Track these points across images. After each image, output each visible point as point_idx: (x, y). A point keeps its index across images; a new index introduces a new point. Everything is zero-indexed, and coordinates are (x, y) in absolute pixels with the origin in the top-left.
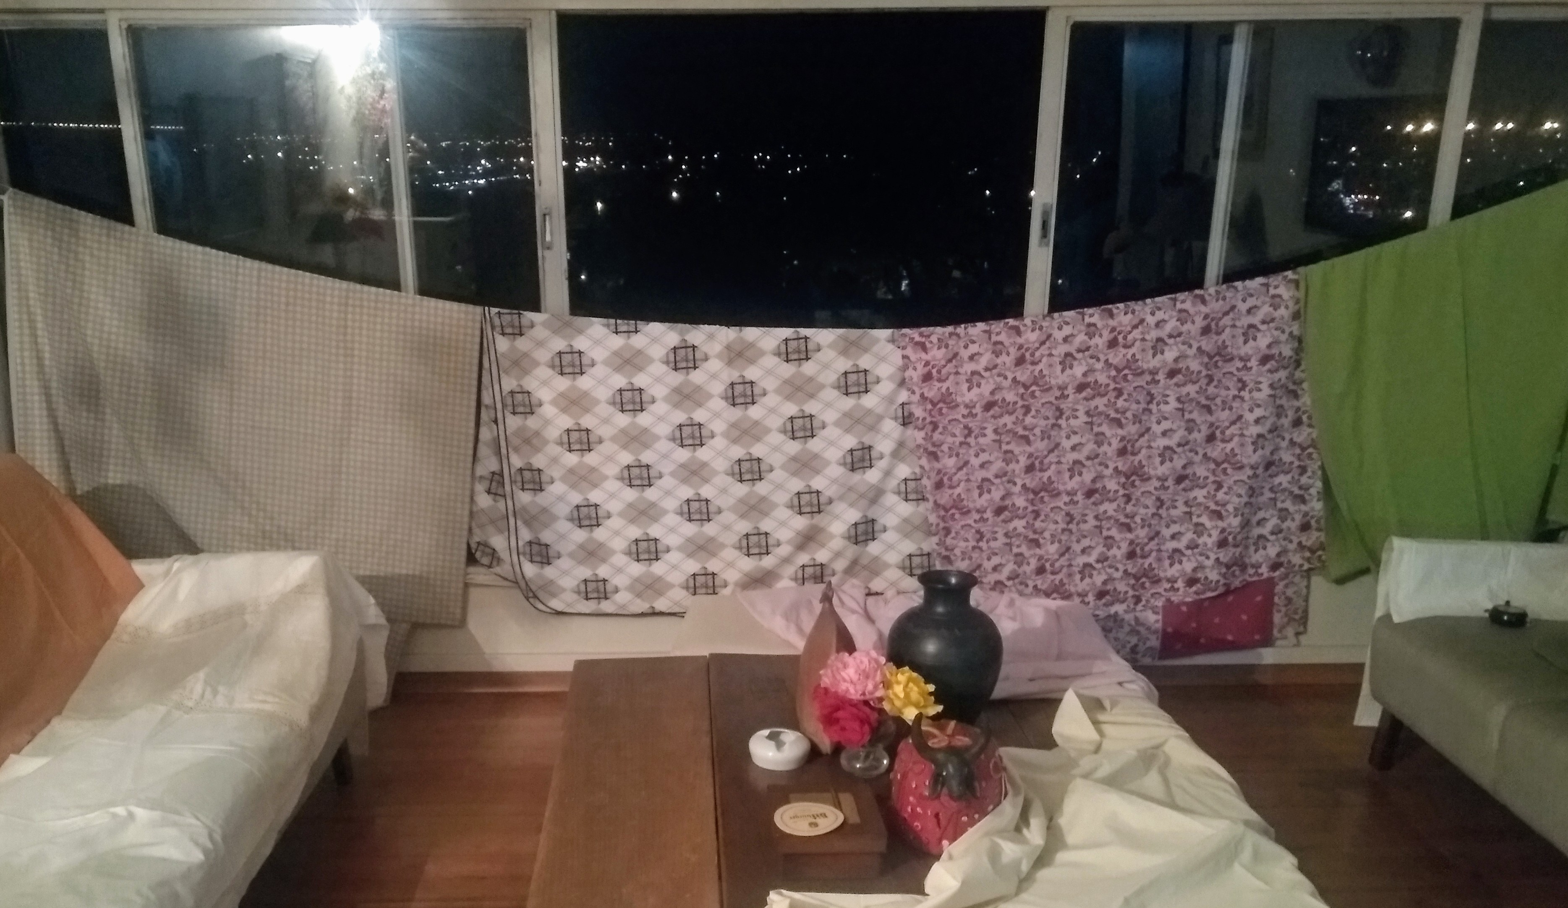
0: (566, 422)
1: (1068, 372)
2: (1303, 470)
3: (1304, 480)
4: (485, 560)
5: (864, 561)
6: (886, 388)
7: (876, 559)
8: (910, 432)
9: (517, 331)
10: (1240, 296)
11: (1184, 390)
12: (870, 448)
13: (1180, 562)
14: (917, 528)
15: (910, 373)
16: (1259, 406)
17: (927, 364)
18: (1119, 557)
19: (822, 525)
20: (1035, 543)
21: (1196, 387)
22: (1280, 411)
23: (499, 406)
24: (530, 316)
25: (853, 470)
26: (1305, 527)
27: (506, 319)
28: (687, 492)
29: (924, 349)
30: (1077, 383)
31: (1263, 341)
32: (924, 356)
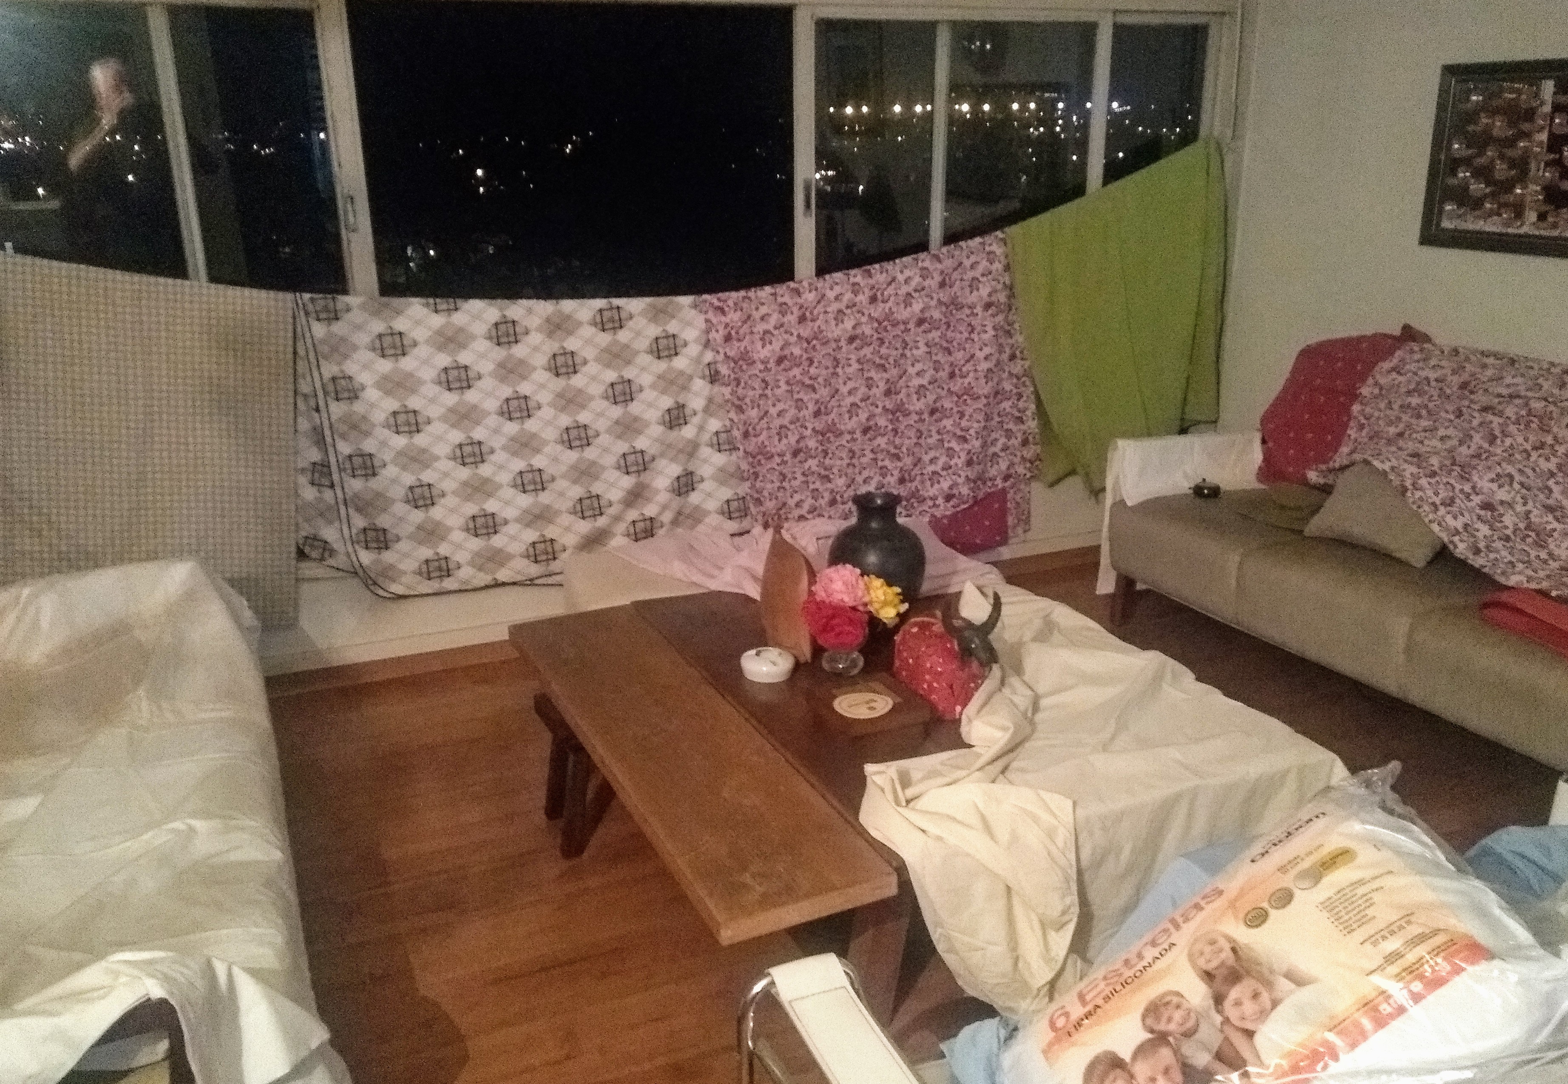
0: (391, 404)
1: (841, 326)
2: (1020, 396)
3: (1021, 404)
4: (315, 554)
5: (687, 511)
6: (693, 350)
7: (697, 508)
8: (717, 389)
9: (332, 315)
10: (964, 253)
11: (930, 336)
12: (683, 406)
13: (939, 482)
14: (732, 476)
15: (713, 335)
16: (986, 345)
17: (727, 325)
18: (892, 483)
19: (647, 481)
20: (827, 479)
21: (939, 333)
22: (1001, 349)
23: (320, 394)
24: (343, 299)
25: (671, 428)
26: (1025, 443)
27: (321, 303)
28: (519, 465)
29: (723, 312)
30: (848, 335)
31: (984, 291)
32: (723, 319)
